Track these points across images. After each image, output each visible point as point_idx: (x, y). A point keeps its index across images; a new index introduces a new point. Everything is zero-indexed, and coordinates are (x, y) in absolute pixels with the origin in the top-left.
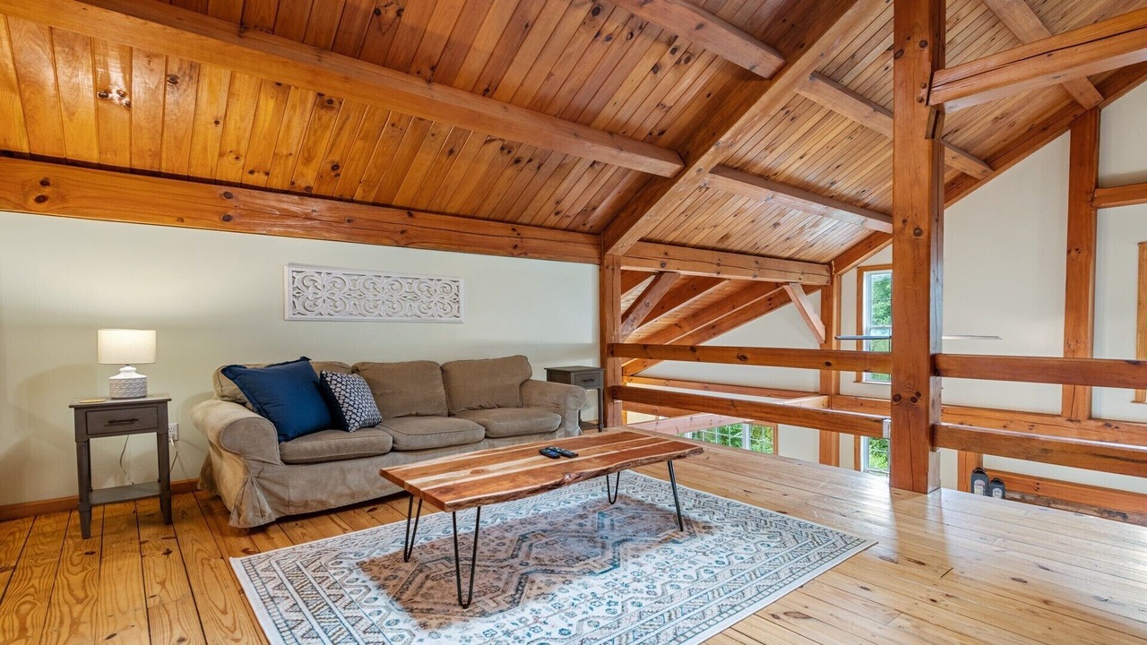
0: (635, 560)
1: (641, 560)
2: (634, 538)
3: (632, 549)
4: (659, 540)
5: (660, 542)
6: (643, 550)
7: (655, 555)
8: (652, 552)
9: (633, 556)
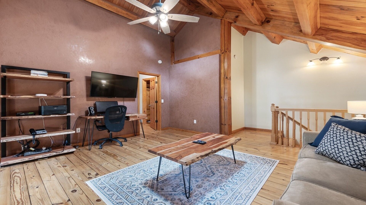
0: (175, 168)
1: (173, 168)
2: (176, 176)
3: (176, 171)
4: (167, 176)
5: (167, 175)
6: (172, 171)
7: (169, 170)
8: (170, 171)
9: (175, 169)
